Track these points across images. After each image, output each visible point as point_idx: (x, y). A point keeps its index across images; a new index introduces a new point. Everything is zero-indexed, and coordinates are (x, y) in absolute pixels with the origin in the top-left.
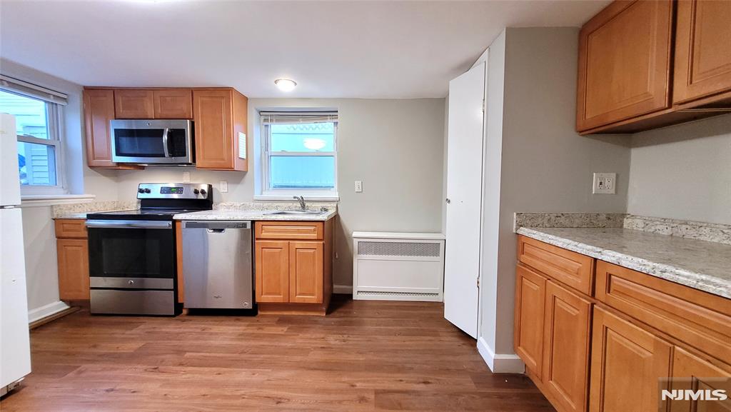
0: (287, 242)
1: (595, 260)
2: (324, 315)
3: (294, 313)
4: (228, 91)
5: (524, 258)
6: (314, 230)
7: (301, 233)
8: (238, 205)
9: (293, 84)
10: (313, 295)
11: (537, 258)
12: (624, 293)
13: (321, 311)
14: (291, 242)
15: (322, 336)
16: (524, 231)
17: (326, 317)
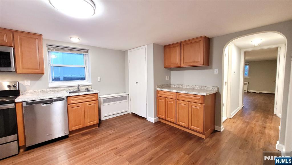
0: (83, 103)
1: (176, 93)
2: (98, 127)
3: (86, 131)
4: (40, 36)
5: (159, 95)
6: (94, 97)
7: (89, 98)
8: (39, 91)
9: (78, 39)
10: (95, 121)
11: (163, 94)
12: (181, 97)
13: (97, 126)
14: (85, 103)
15: (106, 132)
16: (158, 89)
17: (99, 128)
